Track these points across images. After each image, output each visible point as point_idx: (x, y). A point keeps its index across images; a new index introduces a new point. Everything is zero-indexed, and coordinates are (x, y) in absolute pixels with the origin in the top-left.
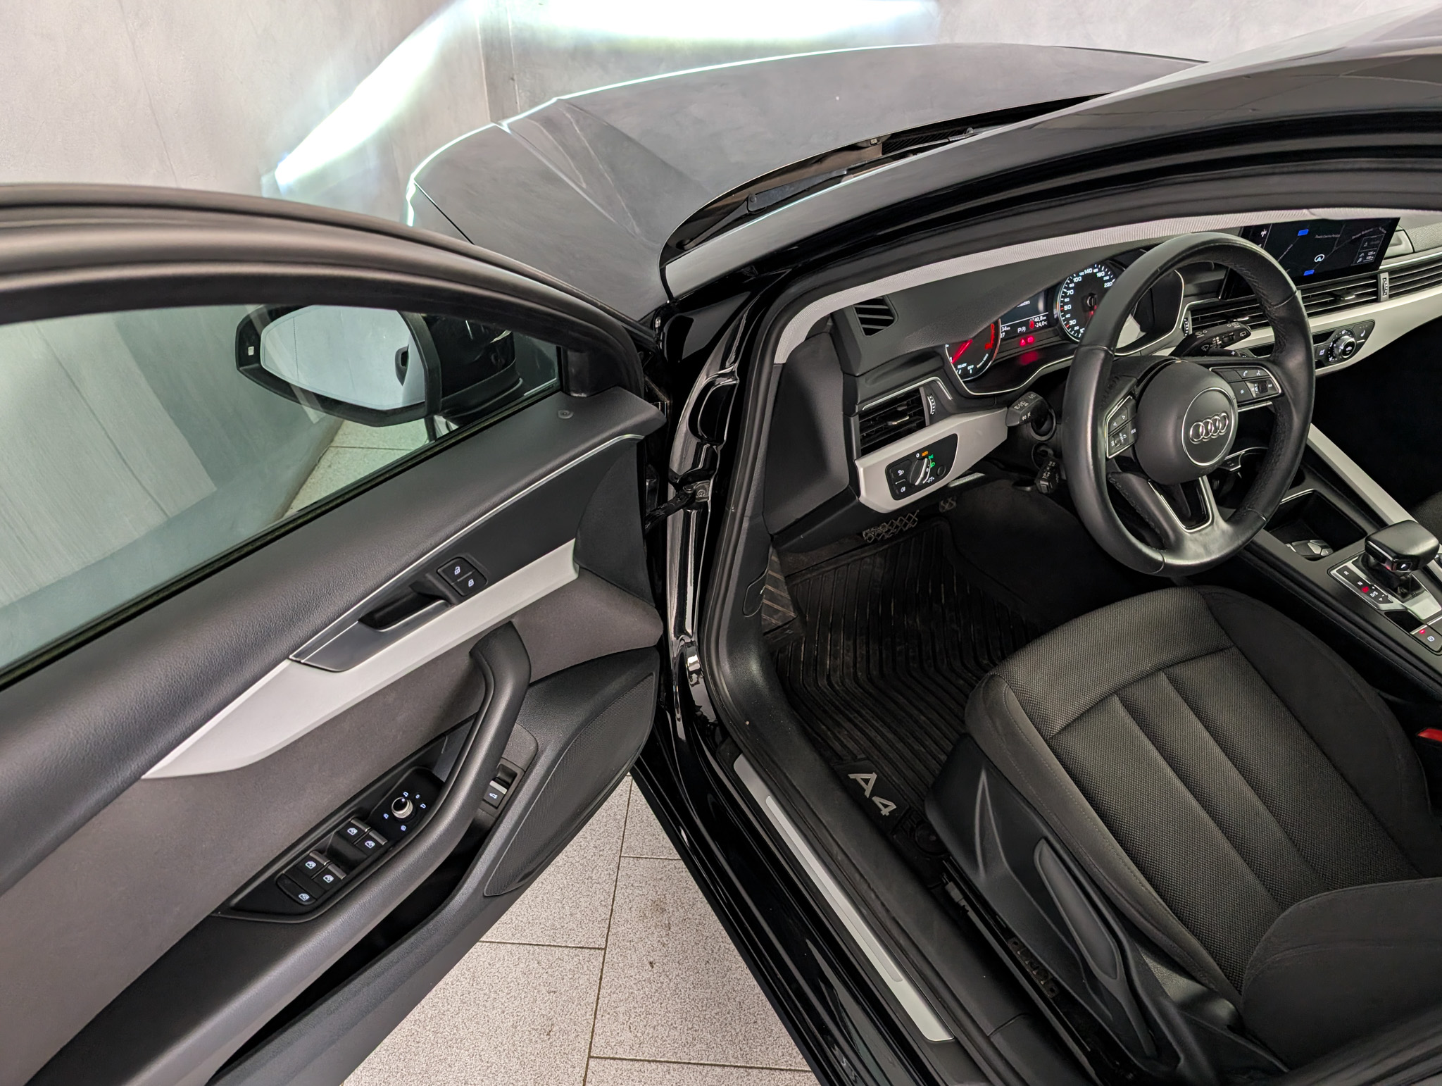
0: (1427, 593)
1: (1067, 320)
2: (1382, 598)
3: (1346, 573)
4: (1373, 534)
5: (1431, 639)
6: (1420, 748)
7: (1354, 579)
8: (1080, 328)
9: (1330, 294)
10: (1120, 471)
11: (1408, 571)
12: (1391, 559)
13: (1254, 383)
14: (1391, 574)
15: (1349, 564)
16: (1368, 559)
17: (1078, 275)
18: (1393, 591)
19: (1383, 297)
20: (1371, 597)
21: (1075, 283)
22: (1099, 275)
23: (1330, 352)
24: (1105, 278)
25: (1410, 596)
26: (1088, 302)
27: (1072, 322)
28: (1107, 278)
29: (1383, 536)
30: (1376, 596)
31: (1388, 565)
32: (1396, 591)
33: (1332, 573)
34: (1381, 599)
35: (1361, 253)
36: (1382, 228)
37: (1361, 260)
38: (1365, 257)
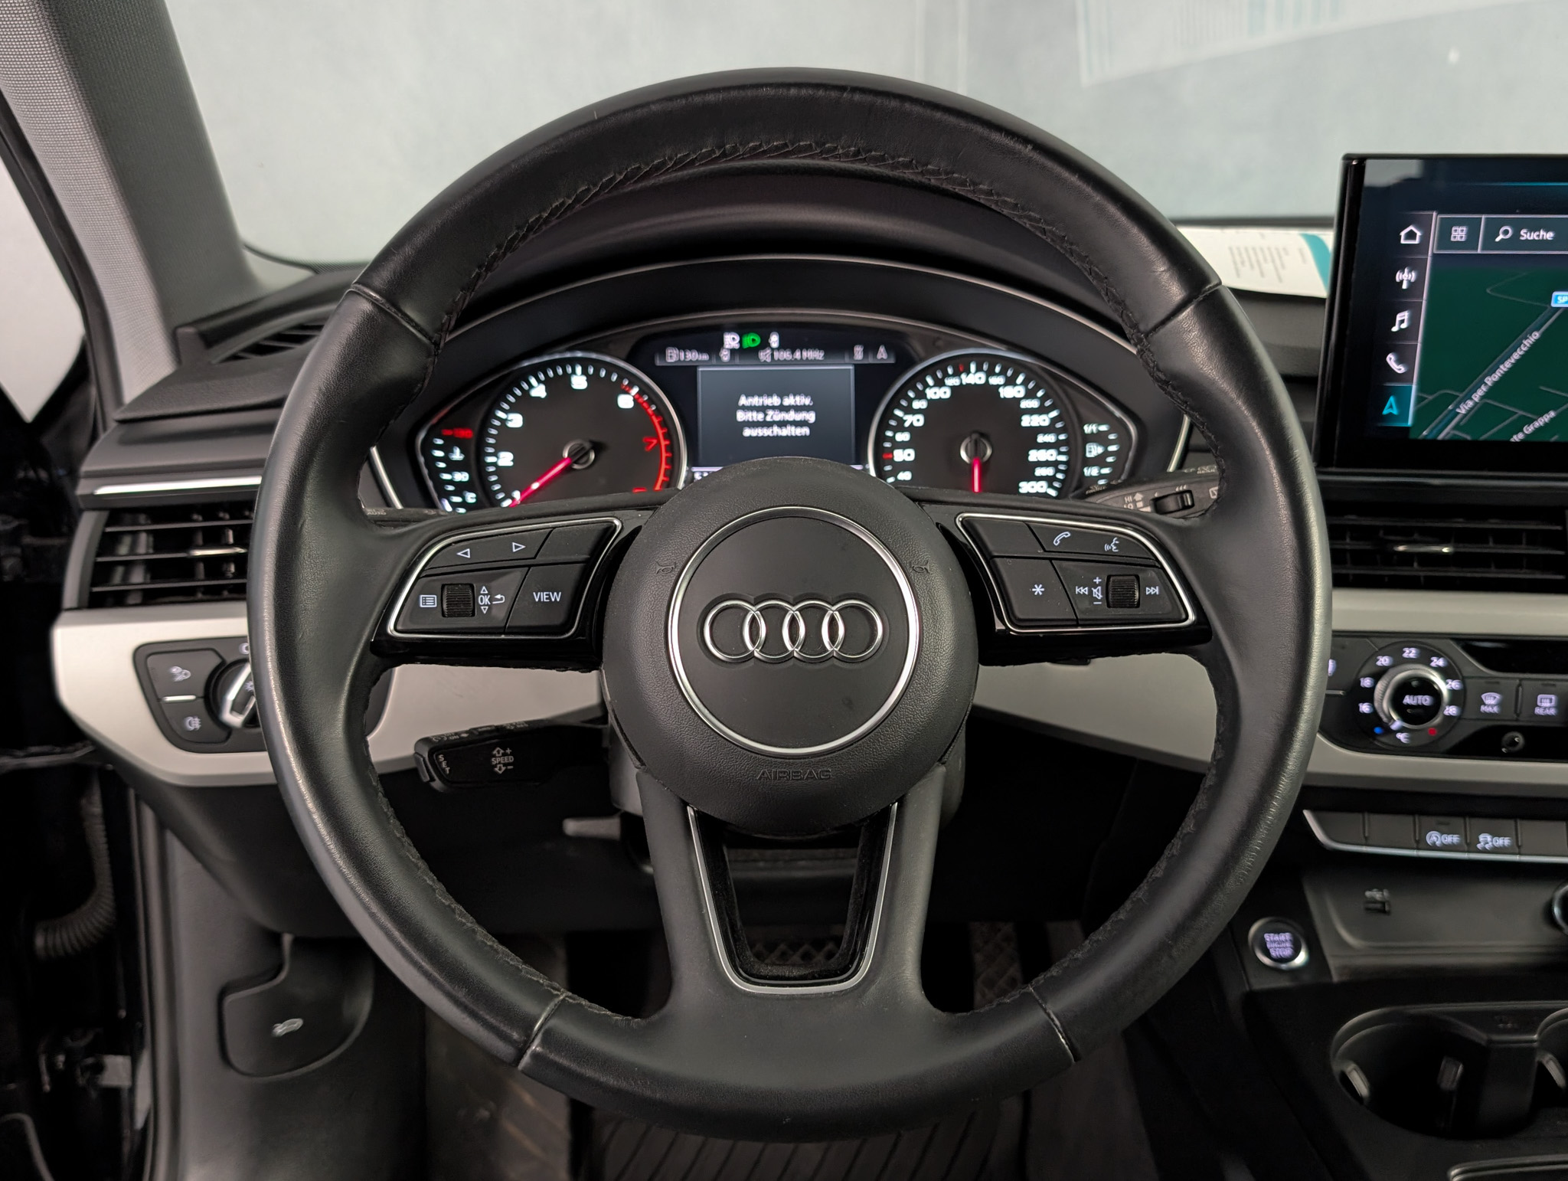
17: (940, 383)
21: (931, 402)
22: (1007, 392)
24: (1024, 404)
28: (1034, 404)
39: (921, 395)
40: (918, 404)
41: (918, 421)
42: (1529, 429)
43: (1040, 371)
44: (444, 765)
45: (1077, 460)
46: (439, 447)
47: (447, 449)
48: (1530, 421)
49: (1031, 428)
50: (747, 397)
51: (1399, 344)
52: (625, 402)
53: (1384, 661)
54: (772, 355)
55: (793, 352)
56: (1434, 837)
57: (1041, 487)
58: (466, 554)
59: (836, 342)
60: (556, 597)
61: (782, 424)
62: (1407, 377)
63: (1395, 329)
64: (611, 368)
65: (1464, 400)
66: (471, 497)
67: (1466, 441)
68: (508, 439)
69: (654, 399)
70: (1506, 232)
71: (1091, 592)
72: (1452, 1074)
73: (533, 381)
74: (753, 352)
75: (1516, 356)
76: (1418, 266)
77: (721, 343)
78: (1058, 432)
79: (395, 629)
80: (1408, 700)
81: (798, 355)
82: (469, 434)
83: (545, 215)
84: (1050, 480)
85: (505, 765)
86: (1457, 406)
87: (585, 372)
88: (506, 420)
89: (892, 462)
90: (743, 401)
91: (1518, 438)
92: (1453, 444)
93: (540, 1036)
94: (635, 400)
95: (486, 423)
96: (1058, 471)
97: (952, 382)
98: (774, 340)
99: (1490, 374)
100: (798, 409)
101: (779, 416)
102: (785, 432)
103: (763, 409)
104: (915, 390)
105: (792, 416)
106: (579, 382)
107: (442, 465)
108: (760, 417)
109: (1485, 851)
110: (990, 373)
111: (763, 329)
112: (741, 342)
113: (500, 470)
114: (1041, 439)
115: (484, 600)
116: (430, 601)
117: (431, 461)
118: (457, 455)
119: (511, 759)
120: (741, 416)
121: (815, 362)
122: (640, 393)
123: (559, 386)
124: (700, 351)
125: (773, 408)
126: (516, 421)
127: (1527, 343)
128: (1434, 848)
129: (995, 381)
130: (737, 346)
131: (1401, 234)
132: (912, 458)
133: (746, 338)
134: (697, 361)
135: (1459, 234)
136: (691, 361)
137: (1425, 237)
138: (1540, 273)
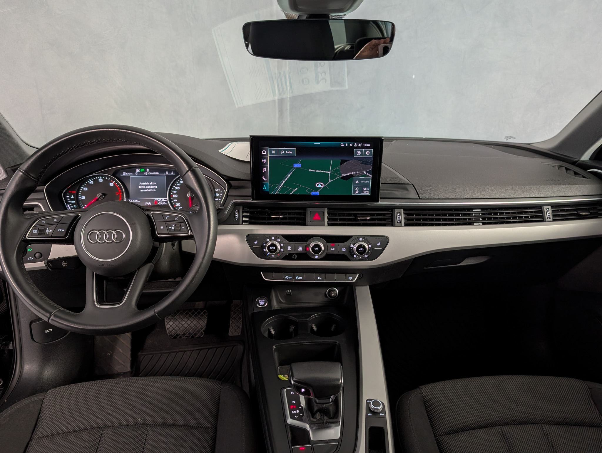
1: (175, 203)
3: (292, 393)
7: (293, 397)
19: (399, 224)
21: (181, 184)
23: (352, 251)
27: (178, 204)
33: (283, 391)
35: (357, 187)
36: (367, 172)
37: (357, 192)
38: (361, 190)
39: (179, 183)
40: (178, 185)
41: (178, 188)
42: (293, 192)
44: (50, 265)
46: (68, 195)
47: (70, 196)
48: (293, 190)
50: (141, 183)
51: (264, 174)
52: (112, 184)
53: (268, 240)
54: (147, 173)
55: (152, 173)
56: (287, 277)
58: (44, 222)
59: (162, 171)
60: (63, 230)
61: (149, 189)
62: (267, 181)
63: (263, 171)
64: (108, 177)
65: (279, 186)
66: (75, 206)
67: (281, 194)
68: (84, 193)
69: (118, 184)
70: (283, 152)
71: (172, 228)
72: (292, 328)
73: (90, 180)
74: (143, 173)
75: (288, 177)
76: (266, 158)
77: (135, 171)
79: (28, 237)
80: (270, 248)
81: (153, 173)
82: (75, 192)
83: (61, 154)
85: (65, 265)
86: (278, 187)
87: (102, 178)
88: (84, 189)
89: (173, 197)
90: (140, 184)
91: (291, 194)
92: (278, 195)
93: (53, 315)
94: (114, 184)
95: (79, 190)
98: (148, 170)
99: (284, 180)
100: (153, 185)
101: (149, 187)
102: (150, 191)
103: (145, 185)
104: (178, 181)
105: (152, 187)
106: (101, 180)
107: (68, 199)
108: (144, 187)
109: (297, 280)
111: (145, 167)
112: (140, 171)
113: (82, 200)
115: (47, 231)
116: (36, 231)
117: (66, 199)
118: (72, 197)
119: (67, 264)
120: (140, 187)
121: (157, 175)
122: (115, 183)
123: (96, 181)
124: (131, 173)
125: (147, 185)
126: (86, 189)
127: (290, 174)
128: (287, 279)
130: (139, 171)
131: (262, 152)
132: (177, 196)
133: (141, 170)
134: (130, 175)
135: (274, 152)
136: (129, 175)
137: (267, 153)
138: (291, 160)
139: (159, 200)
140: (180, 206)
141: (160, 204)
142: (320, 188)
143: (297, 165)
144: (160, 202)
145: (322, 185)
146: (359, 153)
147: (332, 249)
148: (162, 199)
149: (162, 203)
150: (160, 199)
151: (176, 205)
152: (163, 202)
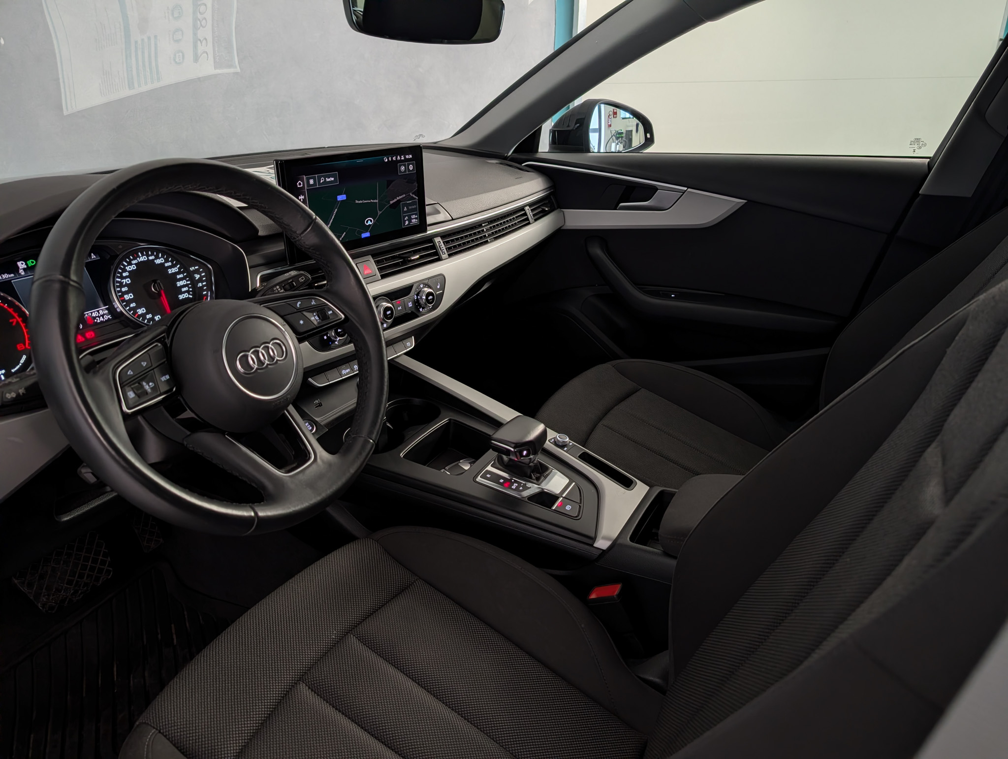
0: (555, 471)
1: (134, 309)
2: (522, 486)
3: (488, 476)
4: (493, 434)
5: (568, 508)
6: (596, 610)
7: (495, 478)
8: (153, 316)
9: (399, 257)
10: (189, 433)
11: (531, 457)
12: (512, 449)
13: (312, 312)
14: (518, 463)
15: (489, 468)
16: (502, 459)
17: (130, 264)
18: (527, 477)
19: (444, 256)
20: (513, 489)
21: (129, 272)
22: (158, 261)
23: (417, 304)
24: (166, 265)
25: (543, 478)
26: (153, 289)
27: (141, 311)
28: (169, 264)
29: (501, 434)
30: (517, 487)
31: (513, 456)
32: (530, 477)
33: (477, 480)
34: (521, 488)
35: (405, 216)
36: (413, 194)
37: (407, 223)
38: (410, 220)
39: (125, 270)
40: (124, 274)
41: (128, 281)
43: (167, 251)
45: (194, 283)
49: (172, 273)
56: (344, 372)
57: (186, 296)
58: (131, 373)
60: (168, 377)
70: (323, 179)
71: (315, 318)
74: (35, 267)
75: (333, 217)
76: (303, 193)
77: (17, 267)
78: (183, 273)
79: (128, 409)
84: (188, 292)
89: (125, 300)
96: (189, 288)
97: (134, 262)
104: (121, 269)
110: (148, 256)
111: (35, 257)
112: (26, 264)
114: (178, 277)
115: (147, 387)
116: (132, 395)
124: (9, 273)
127: (335, 213)
128: (345, 375)
129: (151, 258)
130: (26, 267)
131: (298, 184)
132: (133, 297)
133: (28, 262)
134: (9, 278)
135: (312, 182)
136: (6, 278)
137: (304, 184)
138: (333, 190)
139: (94, 315)
140: (147, 313)
141: (98, 321)
142: (370, 225)
143: (341, 198)
144: (96, 317)
145: (371, 221)
146: (403, 168)
147: (399, 309)
148: (98, 311)
149: (101, 319)
150: (94, 312)
151: (139, 313)
152: (103, 316)
